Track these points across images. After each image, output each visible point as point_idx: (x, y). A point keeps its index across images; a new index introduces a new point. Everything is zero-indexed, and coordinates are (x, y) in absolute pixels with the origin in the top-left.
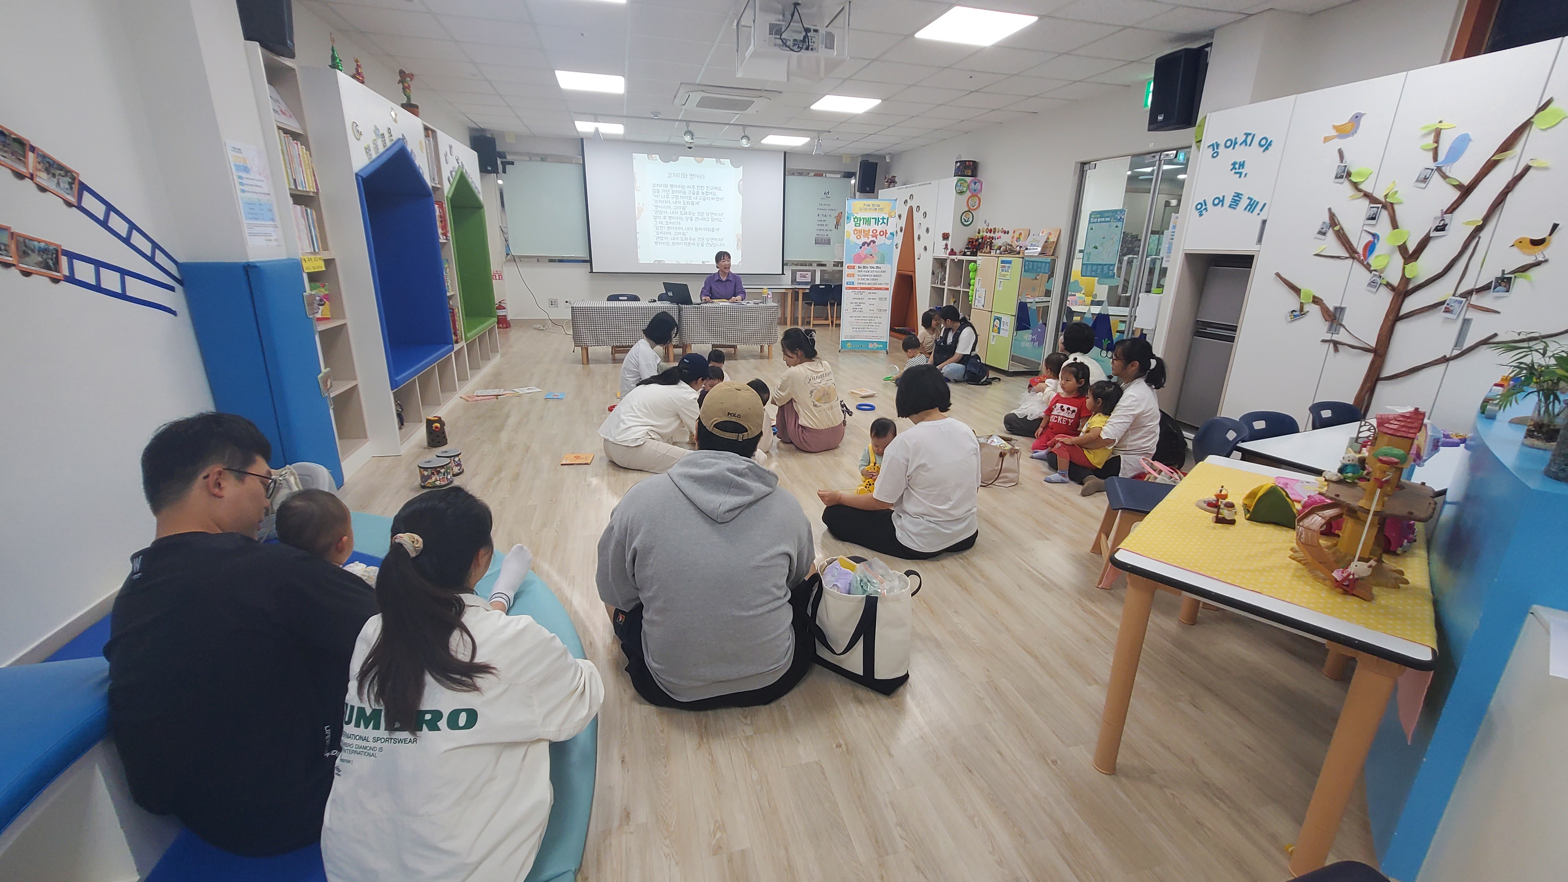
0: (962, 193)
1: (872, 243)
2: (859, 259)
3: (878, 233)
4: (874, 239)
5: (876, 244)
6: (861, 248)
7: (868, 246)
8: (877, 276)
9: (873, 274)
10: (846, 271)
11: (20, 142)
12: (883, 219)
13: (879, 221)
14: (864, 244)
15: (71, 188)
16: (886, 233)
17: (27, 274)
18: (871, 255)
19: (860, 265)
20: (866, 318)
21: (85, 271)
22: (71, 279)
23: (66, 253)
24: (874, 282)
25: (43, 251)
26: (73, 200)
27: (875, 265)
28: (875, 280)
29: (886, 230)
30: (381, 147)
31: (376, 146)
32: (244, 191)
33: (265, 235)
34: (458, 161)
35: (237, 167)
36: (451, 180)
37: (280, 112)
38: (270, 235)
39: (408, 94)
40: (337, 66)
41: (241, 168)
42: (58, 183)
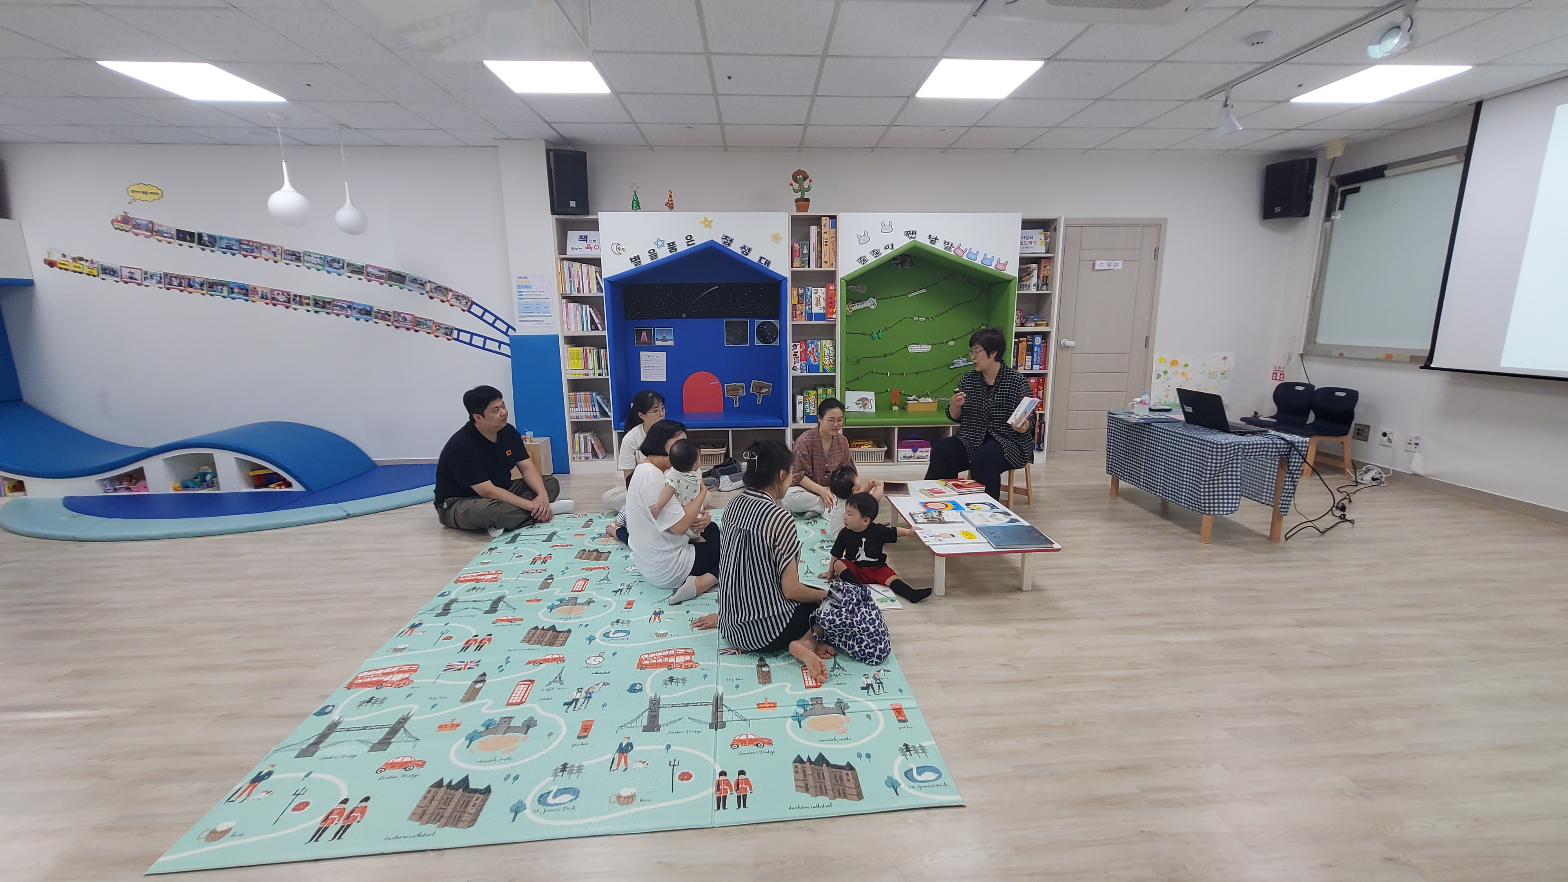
11: (446, 289)
15: (467, 304)
17: (437, 336)
21: (465, 337)
22: (458, 340)
23: (456, 329)
25: (448, 328)
26: (466, 309)
30: (664, 254)
31: (653, 254)
32: (523, 299)
33: (537, 321)
34: (914, 236)
35: (519, 287)
36: (871, 260)
37: (584, 248)
38: (543, 321)
39: (802, 190)
40: (636, 206)
41: (522, 287)
42: (461, 303)
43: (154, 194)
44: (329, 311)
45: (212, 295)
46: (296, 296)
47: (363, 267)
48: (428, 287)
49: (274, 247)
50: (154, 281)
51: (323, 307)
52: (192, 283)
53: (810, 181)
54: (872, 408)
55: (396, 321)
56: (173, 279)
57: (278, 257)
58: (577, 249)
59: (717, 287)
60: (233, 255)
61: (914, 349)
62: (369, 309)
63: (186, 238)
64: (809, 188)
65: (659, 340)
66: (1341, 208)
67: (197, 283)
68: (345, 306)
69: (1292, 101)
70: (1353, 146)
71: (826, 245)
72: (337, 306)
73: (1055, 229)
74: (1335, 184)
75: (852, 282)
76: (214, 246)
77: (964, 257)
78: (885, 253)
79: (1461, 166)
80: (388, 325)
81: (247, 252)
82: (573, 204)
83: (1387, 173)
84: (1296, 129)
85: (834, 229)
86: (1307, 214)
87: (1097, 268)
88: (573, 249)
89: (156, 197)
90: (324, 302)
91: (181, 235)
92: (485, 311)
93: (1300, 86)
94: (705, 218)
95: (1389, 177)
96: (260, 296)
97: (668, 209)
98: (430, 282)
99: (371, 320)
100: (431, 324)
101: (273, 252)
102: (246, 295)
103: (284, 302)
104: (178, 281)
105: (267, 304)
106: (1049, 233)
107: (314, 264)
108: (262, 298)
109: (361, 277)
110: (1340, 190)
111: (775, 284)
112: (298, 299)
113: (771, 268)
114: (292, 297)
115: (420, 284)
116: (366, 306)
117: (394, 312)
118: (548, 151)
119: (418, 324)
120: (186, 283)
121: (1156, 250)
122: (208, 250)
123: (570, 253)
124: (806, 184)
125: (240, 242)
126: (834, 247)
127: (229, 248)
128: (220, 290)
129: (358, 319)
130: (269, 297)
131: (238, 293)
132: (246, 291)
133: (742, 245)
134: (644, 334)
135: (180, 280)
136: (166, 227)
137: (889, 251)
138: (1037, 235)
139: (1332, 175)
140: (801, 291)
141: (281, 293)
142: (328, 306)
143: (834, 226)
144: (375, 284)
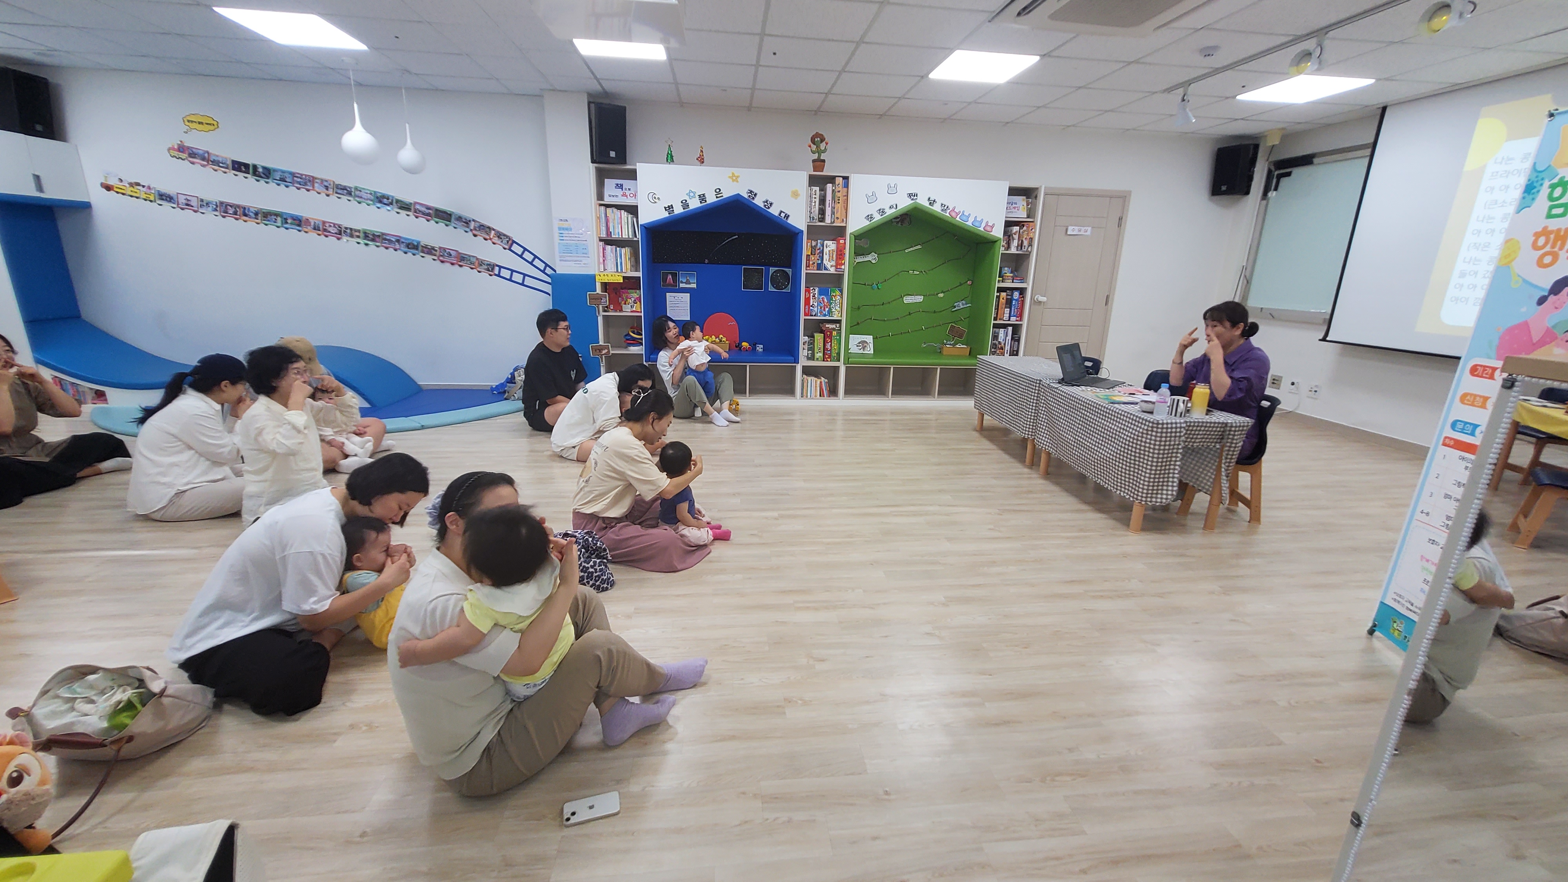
10: (1463, 382)
11: (489, 228)
15: (508, 243)
17: (479, 272)
21: (506, 273)
22: (499, 275)
23: (497, 266)
25: (488, 265)
26: (507, 247)
30: (695, 204)
31: (685, 204)
32: (563, 240)
33: (576, 261)
34: (915, 197)
35: (560, 229)
36: (877, 217)
37: (620, 196)
38: (581, 261)
39: (820, 152)
40: (670, 159)
41: (563, 229)
42: (502, 242)
43: (210, 124)
44: (378, 244)
45: (266, 225)
46: (346, 228)
47: (411, 203)
48: (472, 225)
49: (326, 181)
50: (210, 209)
51: (373, 240)
52: (246, 212)
53: (827, 144)
54: (870, 350)
55: (441, 256)
56: (228, 207)
57: (330, 191)
58: (613, 196)
59: (737, 237)
60: (287, 187)
61: (908, 300)
62: (416, 244)
63: (241, 168)
64: (825, 151)
65: (683, 283)
66: (1276, 189)
67: (252, 212)
68: (394, 240)
69: (1238, 97)
70: (1289, 136)
71: (839, 203)
72: (386, 239)
73: (1036, 197)
74: (1273, 168)
75: (859, 237)
76: (268, 178)
77: (958, 219)
78: (889, 212)
79: (1367, 160)
80: (434, 260)
81: (300, 185)
82: (613, 154)
83: (1316, 160)
84: (1242, 119)
85: (846, 189)
86: (1247, 193)
87: (1069, 233)
88: (610, 196)
89: (212, 128)
90: (374, 235)
91: (236, 166)
92: (525, 249)
93: (1243, 87)
94: (733, 174)
95: (1316, 164)
96: (313, 227)
97: (699, 163)
98: (474, 220)
99: (418, 254)
100: (474, 260)
101: (325, 186)
102: (299, 225)
103: (336, 233)
104: (234, 209)
105: (319, 235)
106: (1030, 200)
107: (364, 199)
108: (315, 229)
109: (408, 213)
110: (1276, 173)
111: (790, 237)
112: (348, 231)
113: (790, 221)
114: (343, 229)
115: (464, 222)
116: (413, 240)
117: (440, 248)
118: (589, 103)
119: (461, 259)
120: (241, 212)
121: (1120, 219)
122: (262, 182)
123: (607, 200)
124: (823, 146)
125: (293, 175)
126: (846, 205)
127: (283, 180)
128: (274, 220)
129: (406, 253)
130: (321, 229)
131: (291, 224)
132: (299, 222)
133: (764, 200)
134: (670, 277)
135: (235, 209)
136: (222, 157)
137: (893, 210)
138: (1021, 201)
139: (1270, 160)
140: (814, 243)
141: (332, 225)
142: (377, 239)
143: (847, 186)
144: (422, 220)
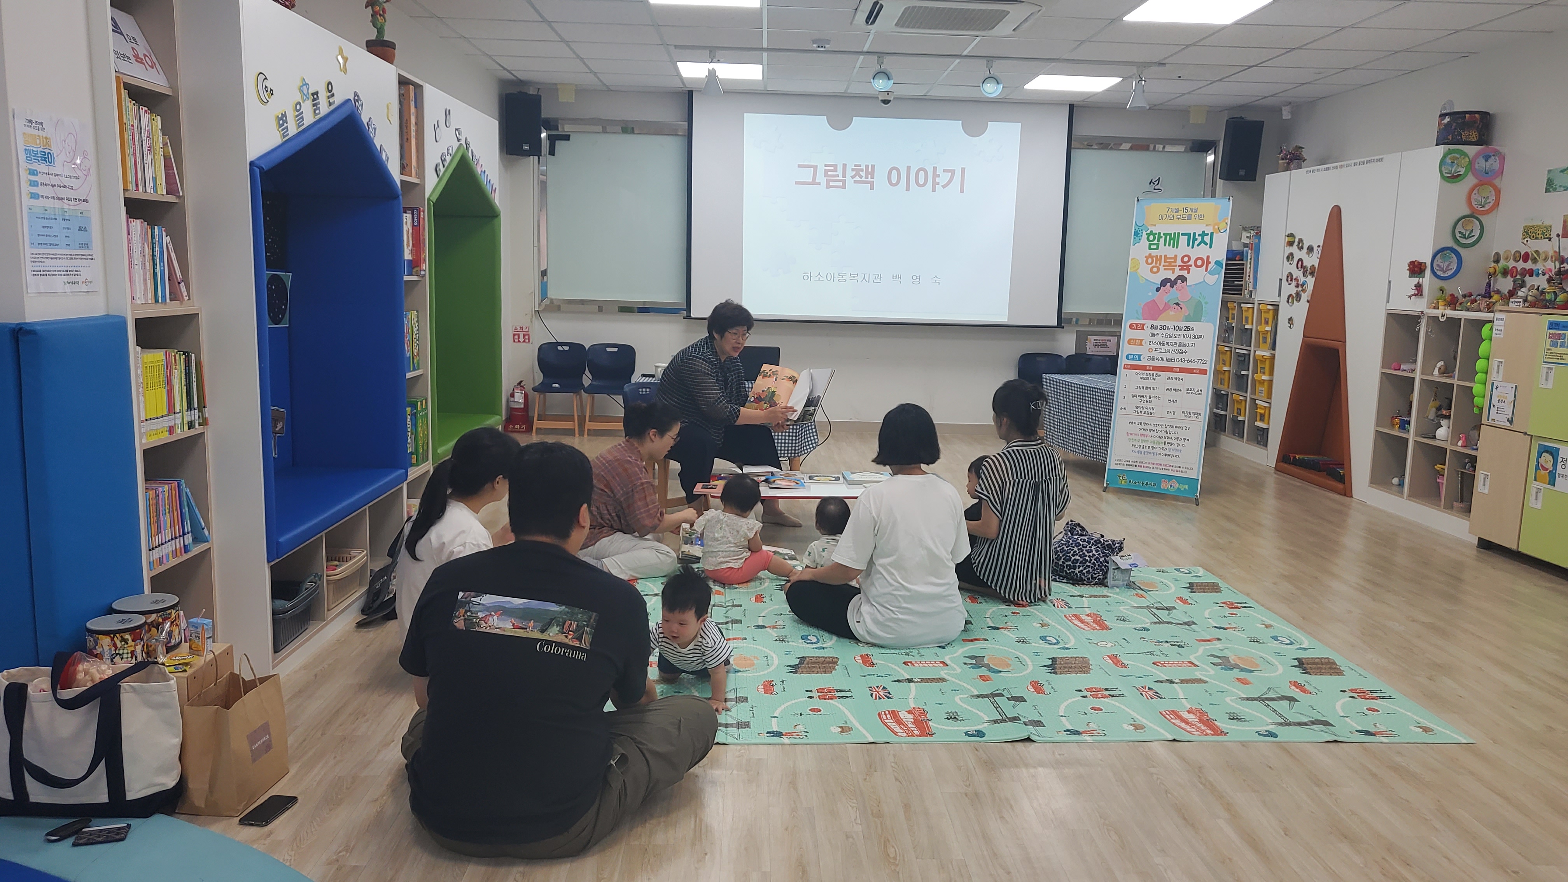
0: (1454, 178)
1: (1179, 281)
2: (1153, 311)
3: (1192, 262)
4: (1184, 273)
5: (1189, 282)
6: (1158, 290)
7: (1172, 286)
8: (1185, 345)
9: (1178, 341)
10: (1127, 333)
12: (1203, 234)
13: (1195, 239)
14: (1164, 283)
16: (1208, 263)
18: (1177, 304)
19: (1155, 323)
20: (1159, 428)
24: (1180, 356)
27: (1182, 324)
28: (1181, 352)
29: (1208, 257)
30: (309, 116)
31: (299, 114)
32: (37, 196)
33: (67, 274)
34: (461, 137)
35: (29, 154)
36: (441, 169)
37: (133, 59)
41: (36, 156)
58: (123, 57)
77: (481, 177)
78: (447, 161)
85: (417, 110)
88: (117, 55)
94: (341, 50)
97: (292, 8)
113: (390, 169)
126: (418, 141)
133: (368, 119)
137: (449, 158)
143: (417, 104)
